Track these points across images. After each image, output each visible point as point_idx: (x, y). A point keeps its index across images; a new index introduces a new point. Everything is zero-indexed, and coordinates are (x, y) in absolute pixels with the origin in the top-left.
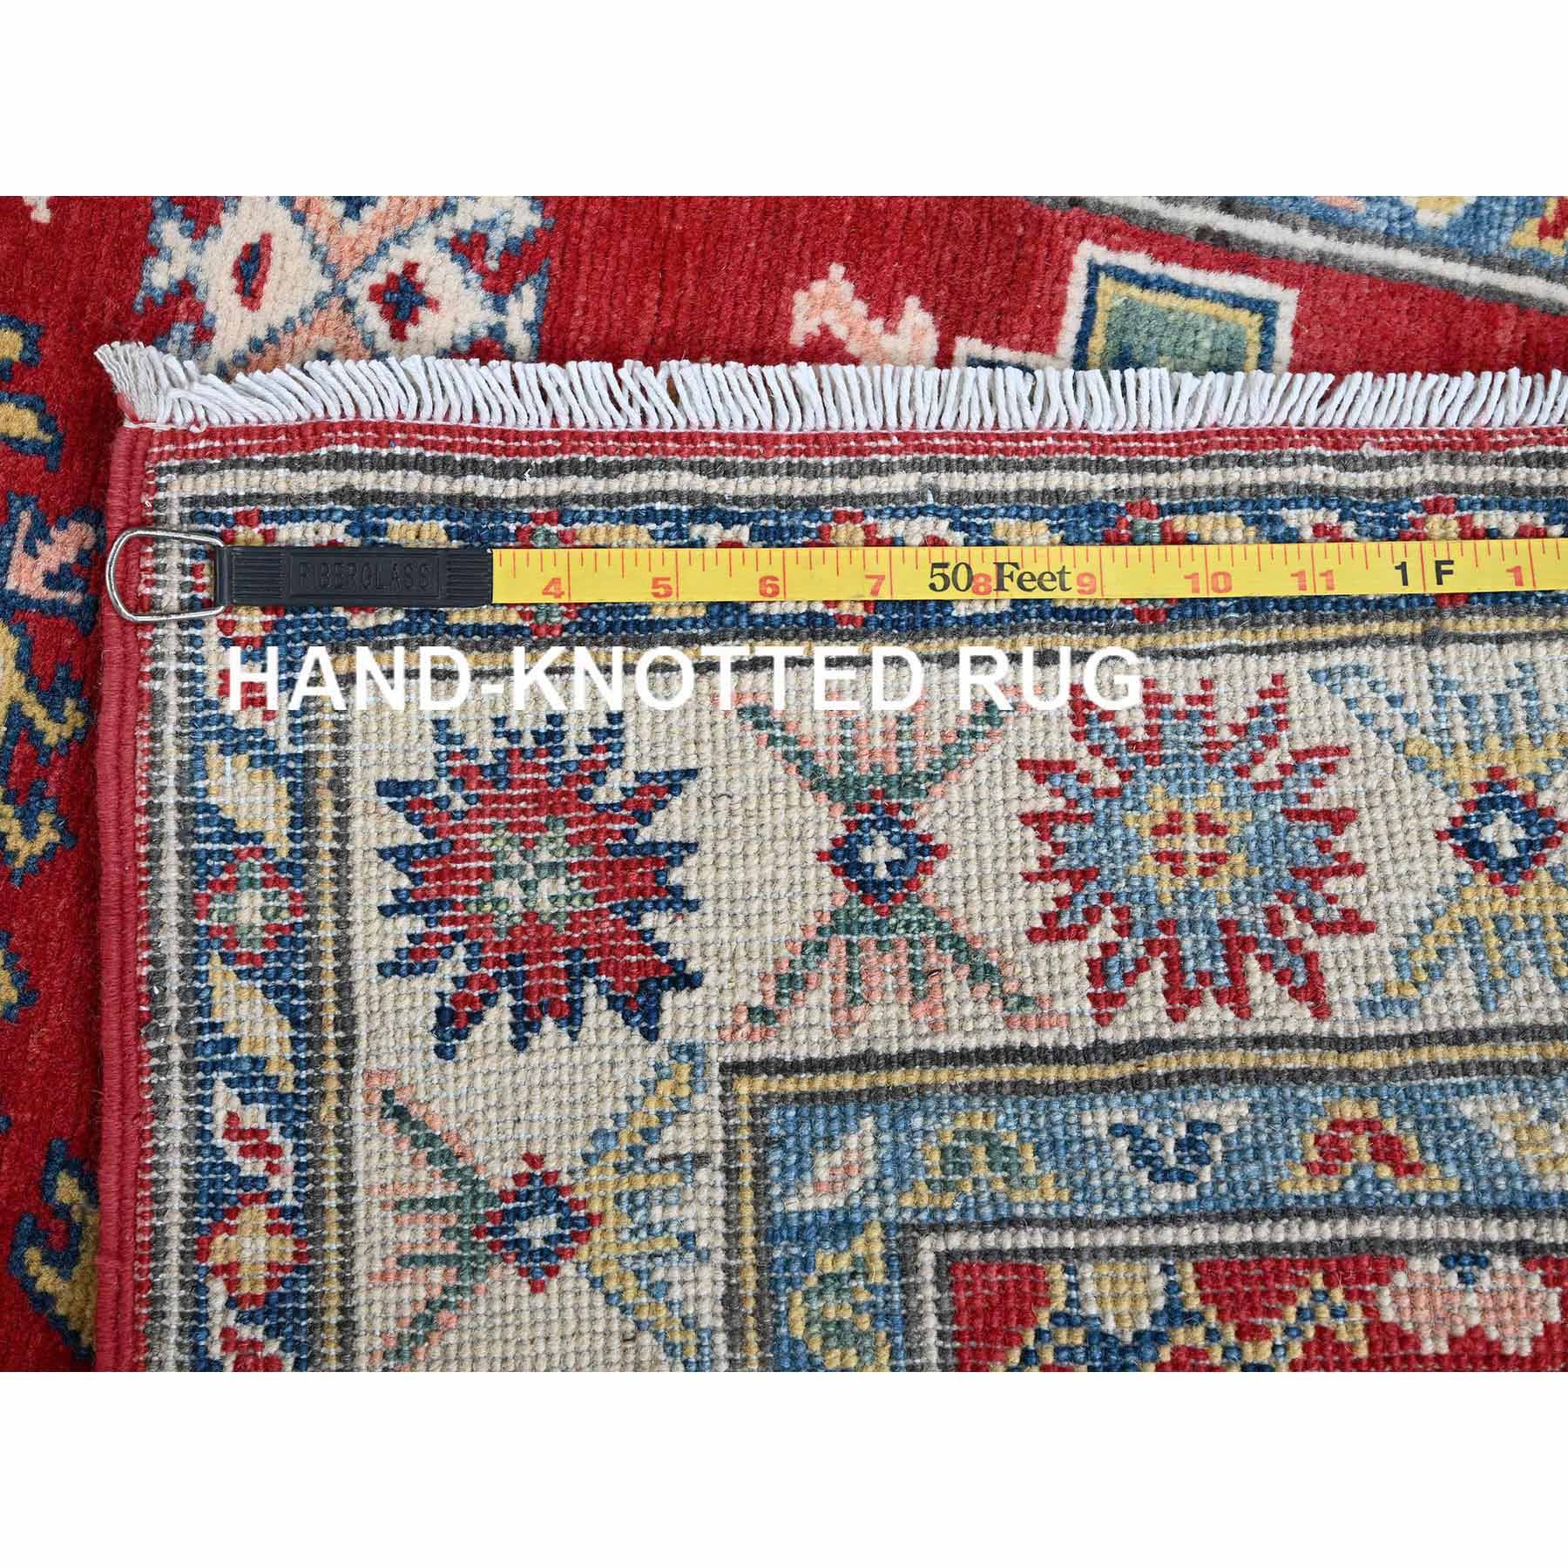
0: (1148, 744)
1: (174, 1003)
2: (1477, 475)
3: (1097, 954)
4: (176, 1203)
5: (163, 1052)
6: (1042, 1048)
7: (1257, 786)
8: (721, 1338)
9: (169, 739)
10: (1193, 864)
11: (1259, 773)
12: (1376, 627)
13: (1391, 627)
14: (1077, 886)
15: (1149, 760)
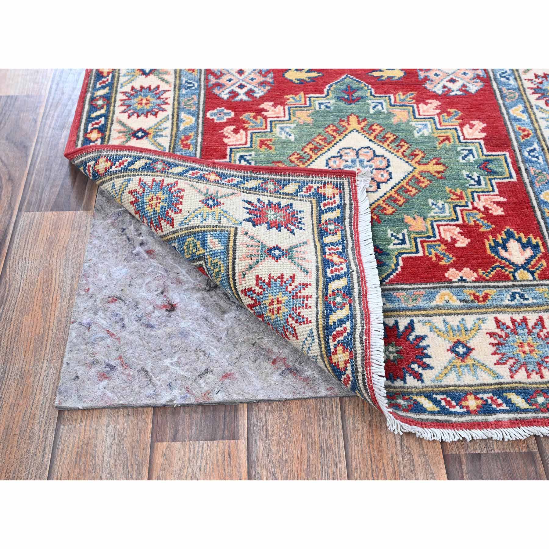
0: (297, 296)
1: (256, 175)
2: (359, 363)
3: (253, 289)
4: (221, 171)
5: (247, 173)
6: (235, 280)
7: (287, 319)
8: (187, 226)
9: (301, 178)
10: (271, 307)
11: (290, 319)
12: (323, 342)
13: (323, 346)
14: (267, 284)
15: (293, 296)
